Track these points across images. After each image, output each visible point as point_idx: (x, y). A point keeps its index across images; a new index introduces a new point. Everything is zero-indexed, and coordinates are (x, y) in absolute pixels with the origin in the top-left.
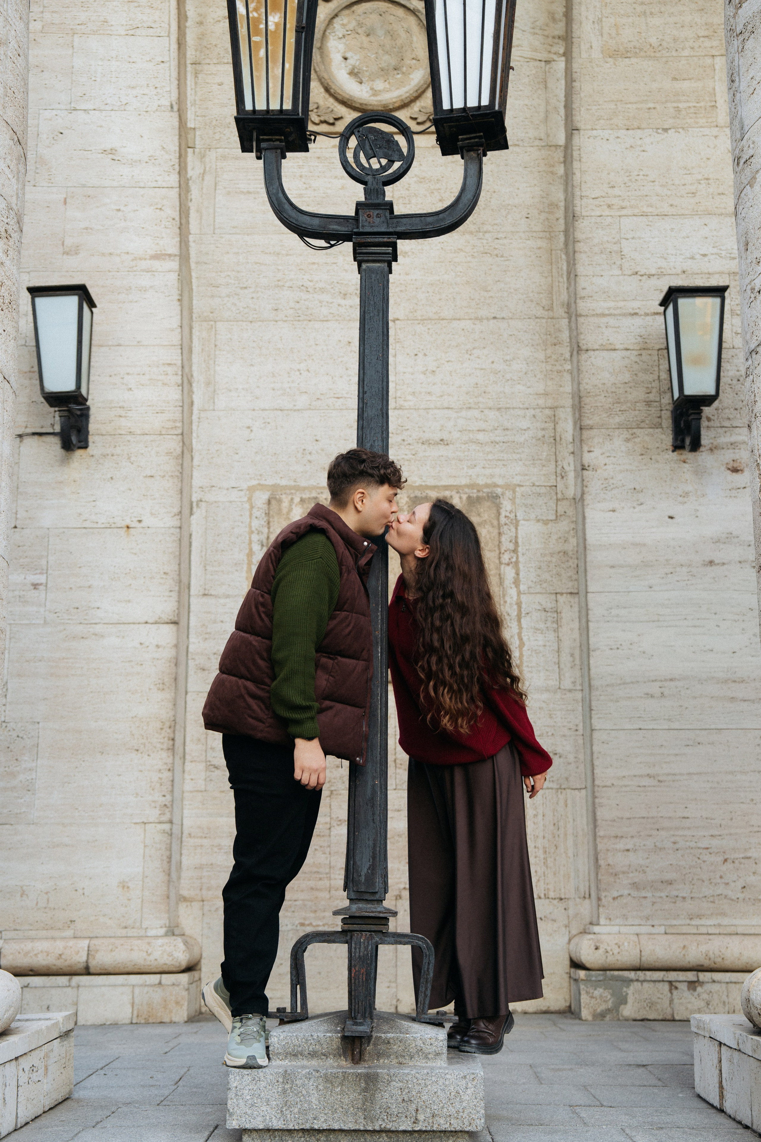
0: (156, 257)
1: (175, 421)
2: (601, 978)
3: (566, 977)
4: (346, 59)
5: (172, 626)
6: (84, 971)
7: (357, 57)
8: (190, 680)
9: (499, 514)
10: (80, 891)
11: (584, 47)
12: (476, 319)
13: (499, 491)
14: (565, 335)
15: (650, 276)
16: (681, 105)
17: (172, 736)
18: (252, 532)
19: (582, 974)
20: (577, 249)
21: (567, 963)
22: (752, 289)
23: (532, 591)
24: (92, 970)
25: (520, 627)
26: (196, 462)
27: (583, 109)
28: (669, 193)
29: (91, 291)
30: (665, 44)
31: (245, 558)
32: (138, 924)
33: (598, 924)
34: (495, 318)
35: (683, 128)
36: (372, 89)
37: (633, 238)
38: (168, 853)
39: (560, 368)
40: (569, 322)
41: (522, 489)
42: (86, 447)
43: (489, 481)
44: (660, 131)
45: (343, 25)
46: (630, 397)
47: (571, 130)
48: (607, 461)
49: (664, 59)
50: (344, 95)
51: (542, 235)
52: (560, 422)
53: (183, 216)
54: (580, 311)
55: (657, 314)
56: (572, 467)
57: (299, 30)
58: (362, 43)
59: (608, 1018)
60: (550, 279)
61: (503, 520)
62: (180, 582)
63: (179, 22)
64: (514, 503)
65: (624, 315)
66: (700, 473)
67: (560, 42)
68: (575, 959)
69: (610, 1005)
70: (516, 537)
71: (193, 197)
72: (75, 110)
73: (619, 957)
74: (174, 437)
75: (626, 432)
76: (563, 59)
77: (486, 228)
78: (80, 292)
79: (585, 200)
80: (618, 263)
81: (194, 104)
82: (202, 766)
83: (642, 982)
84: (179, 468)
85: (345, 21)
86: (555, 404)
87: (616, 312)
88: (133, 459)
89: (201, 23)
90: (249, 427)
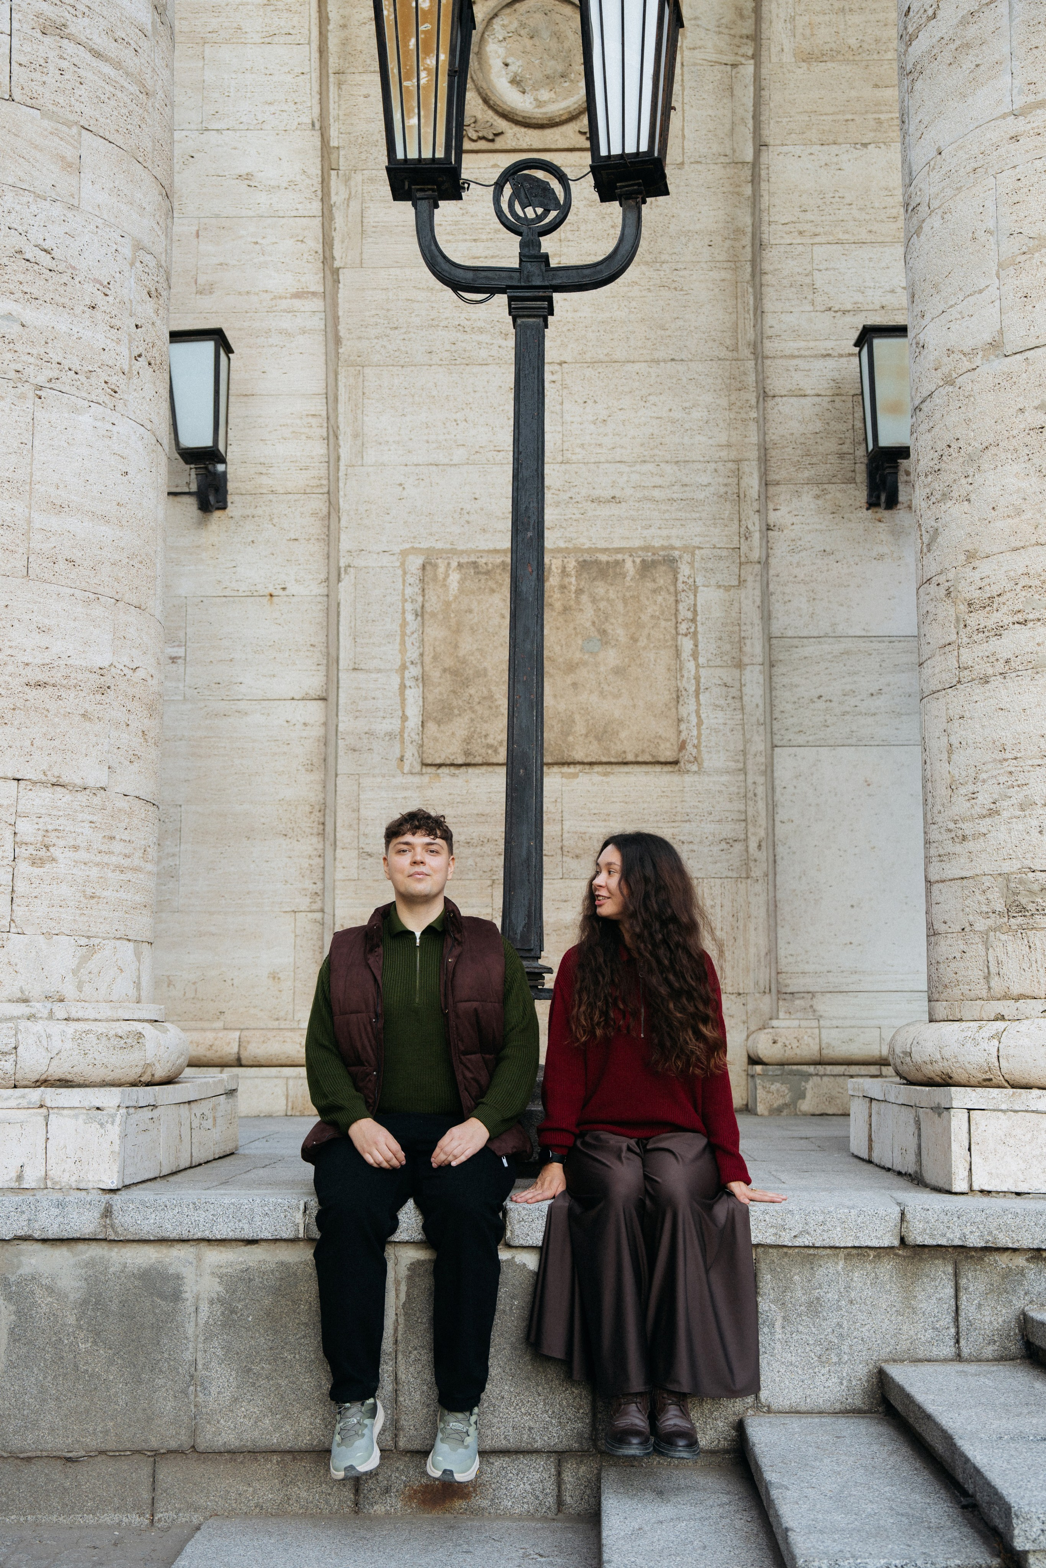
0: (297, 295)
1: (320, 479)
2: (779, 1073)
3: (744, 1074)
4: (507, 65)
5: (320, 702)
6: (235, 1063)
7: (519, 63)
8: (340, 761)
9: (676, 579)
10: (229, 982)
11: (774, 50)
12: (653, 361)
13: (676, 553)
14: (751, 379)
15: (845, 312)
16: (883, 117)
17: (321, 820)
18: (406, 600)
19: (759, 1068)
20: (764, 282)
21: (745, 1060)
22: (918, 343)
23: (711, 663)
24: (244, 1062)
25: (699, 704)
26: (343, 523)
27: (772, 122)
28: (867, 217)
29: (227, 334)
30: (865, 46)
31: (398, 629)
32: (290, 1016)
33: (777, 1018)
34: (673, 360)
35: (885, 143)
36: (536, 100)
37: (827, 269)
38: (320, 943)
39: (744, 416)
40: (756, 364)
41: (702, 551)
42: (224, 508)
43: (666, 543)
44: (858, 146)
45: (503, 25)
46: (821, 449)
47: (760, 145)
48: (795, 520)
49: (864, 63)
50: (505, 107)
51: (726, 265)
52: (745, 477)
53: (327, 249)
54: (767, 353)
55: (850, 355)
56: (757, 527)
57: (452, 74)
58: (525, 47)
59: (785, 1113)
60: (734, 316)
61: (680, 586)
62: (328, 654)
63: (320, 27)
64: (693, 567)
65: (815, 356)
66: (897, 533)
67: (749, 42)
68: (752, 1055)
69: (787, 1099)
70: (695, 605)
71: (337, 225)
72: (207, 130)
73: (798, 1051)
74: (320, 496)
75: (815, 488)
76: (752, 62)
77: (664, 257)
78: (216, 337)
79: (773, 226)
80: (810, 297)
81: (337, 119)
82: (354, 853)
83: (822, 1076)
84: (325, 530)
85: (506, 22)
86: (740, 457)
87: (806, 353)
88: (275, 521)
89: (344, 26)
90: (401, 485)
